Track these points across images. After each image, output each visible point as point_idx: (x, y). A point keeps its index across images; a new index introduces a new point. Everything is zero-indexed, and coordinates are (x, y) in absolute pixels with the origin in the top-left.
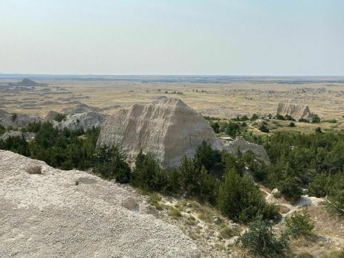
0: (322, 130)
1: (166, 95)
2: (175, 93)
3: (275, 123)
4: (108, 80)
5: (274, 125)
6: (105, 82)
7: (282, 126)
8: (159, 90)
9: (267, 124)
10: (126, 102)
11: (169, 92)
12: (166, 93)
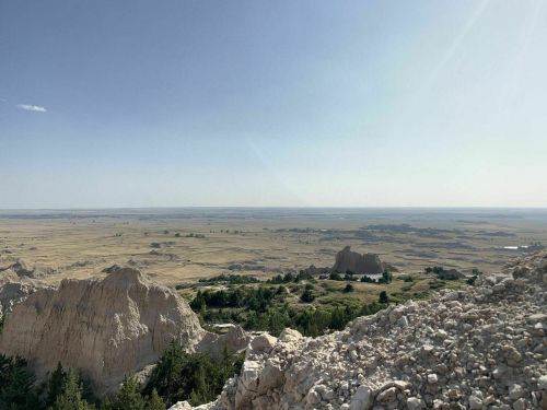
0: (388, 295)
1: (177, 240)
2: (191, 236)
3: (324, 285)
4: (80, 217)
5: (323, 290)
6: (74, 220)
7: (332, 290)
8: (166, 232)
9: (312, 288)
10: (104, 254)
11: (182, 234)
12: (177, 235)
